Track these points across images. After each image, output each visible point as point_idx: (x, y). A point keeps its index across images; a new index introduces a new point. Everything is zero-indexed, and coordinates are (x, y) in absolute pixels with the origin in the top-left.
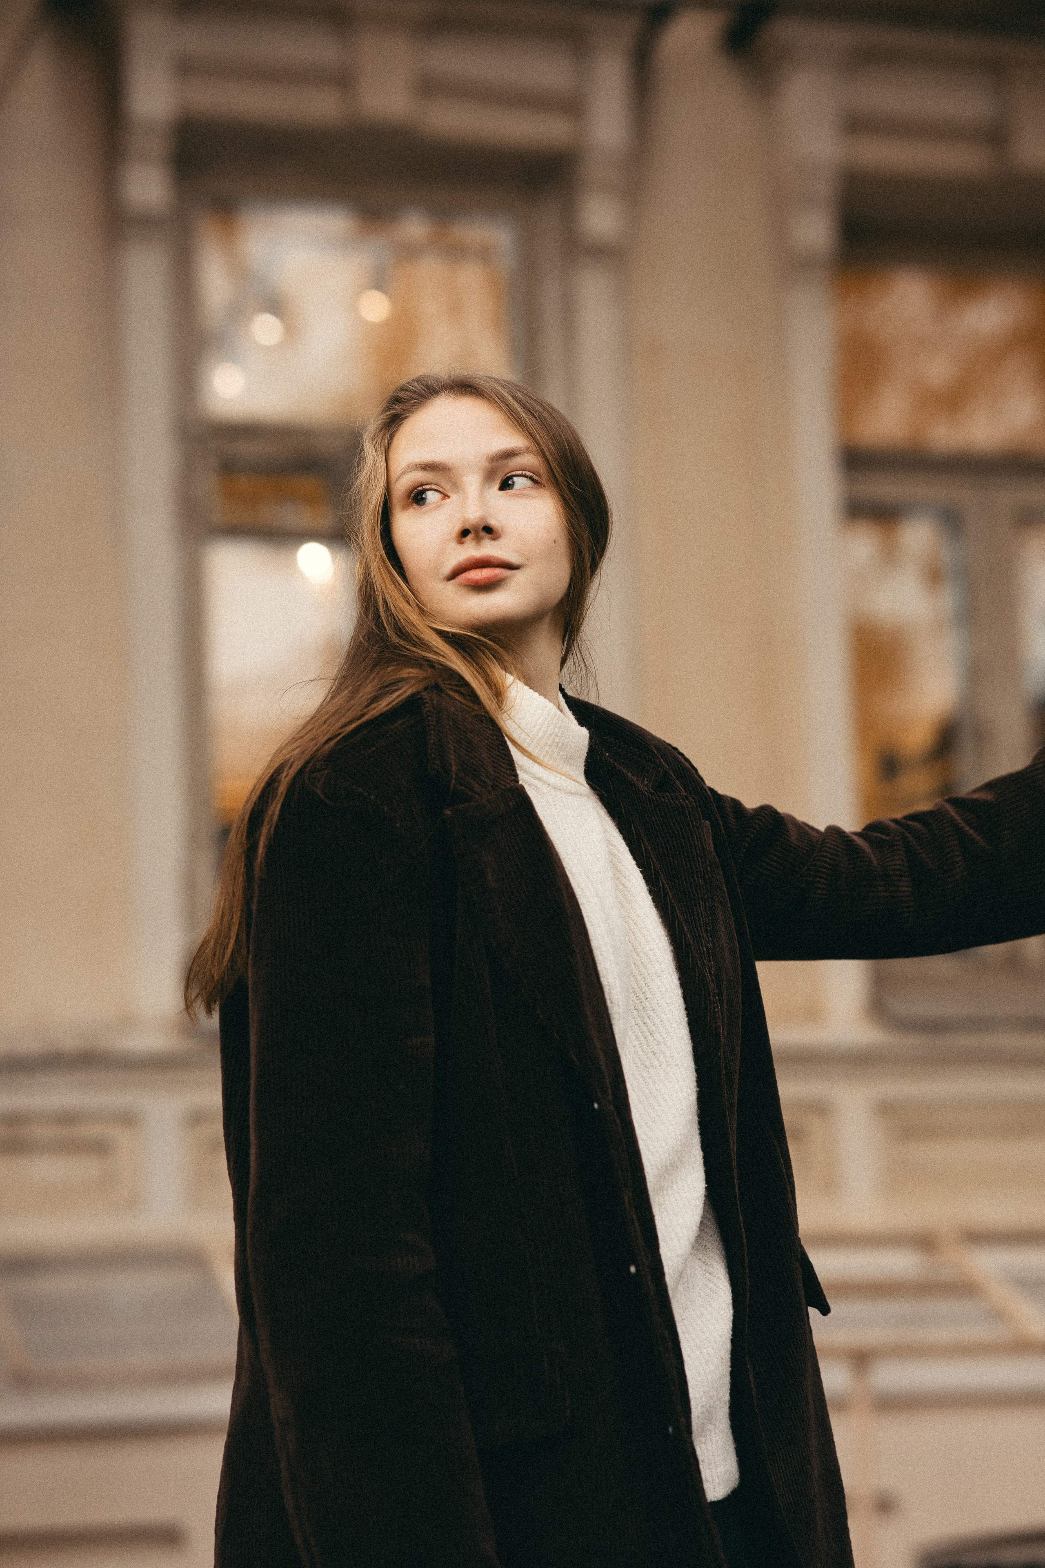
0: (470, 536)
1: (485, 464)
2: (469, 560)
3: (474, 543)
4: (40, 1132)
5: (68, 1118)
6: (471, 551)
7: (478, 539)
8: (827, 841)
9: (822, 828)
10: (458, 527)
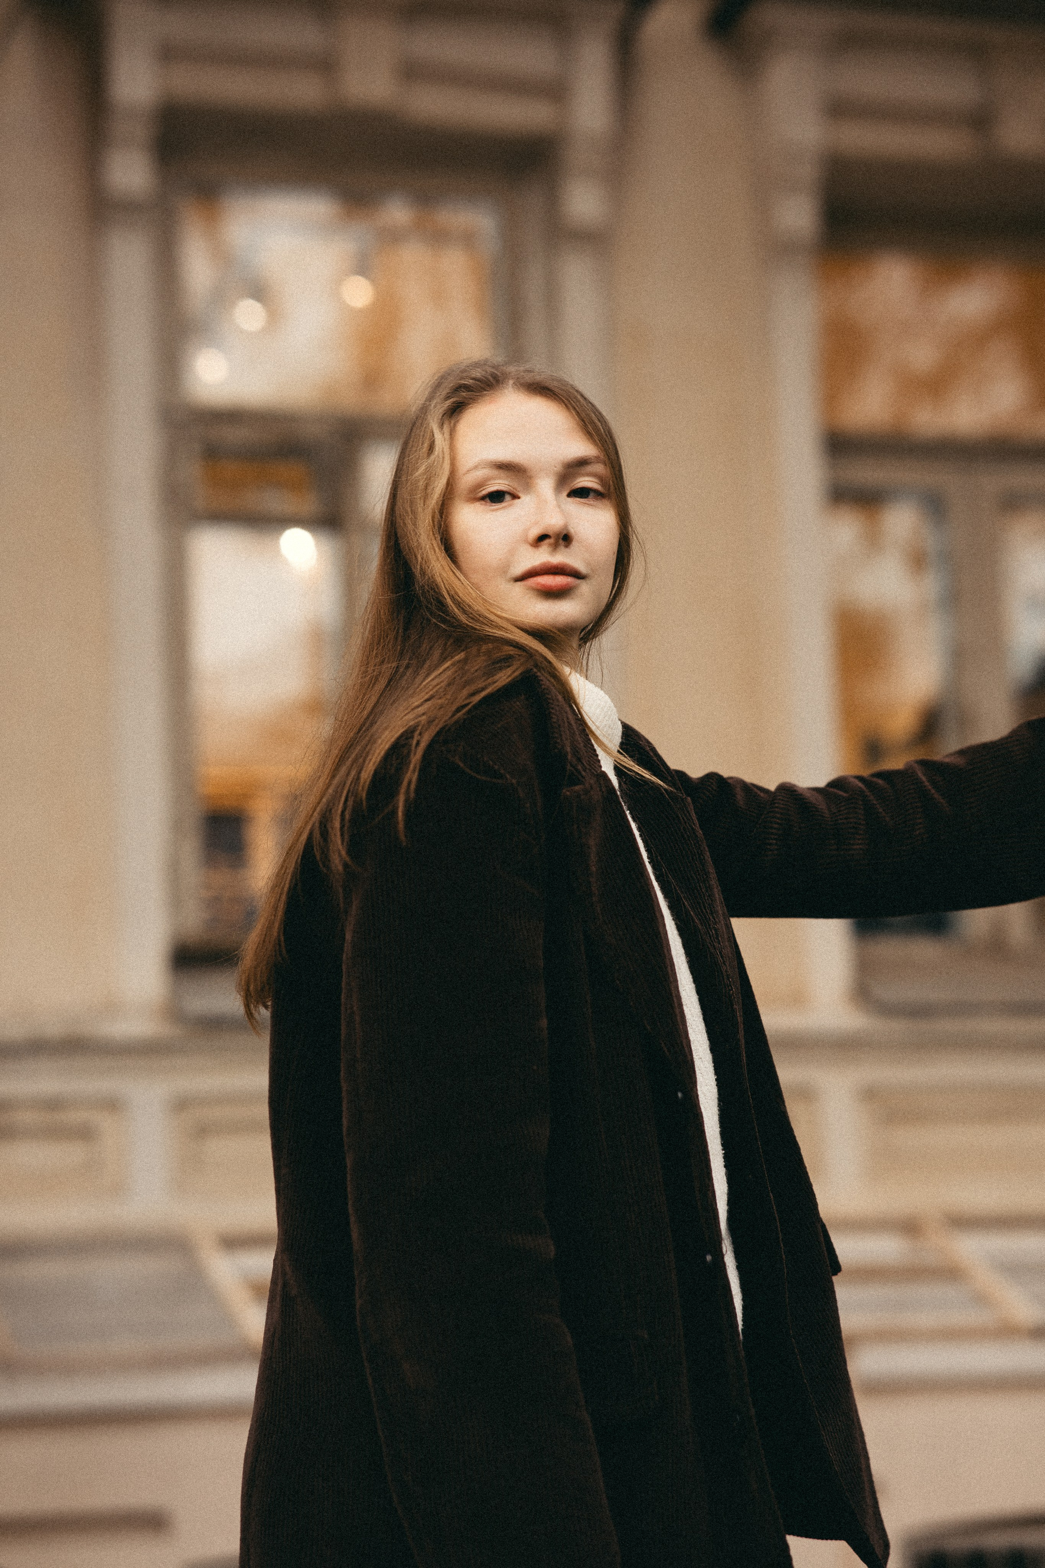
0: (547, 541)
1: (559, 468)
2: (544, 564)
3: (550, 549)
4: (26, 1117)
5: (54, 1104)
6: (543, 556)
7: (555, 547)
8: (775, 801)
9: (772, 787)
10: (535, 532)
